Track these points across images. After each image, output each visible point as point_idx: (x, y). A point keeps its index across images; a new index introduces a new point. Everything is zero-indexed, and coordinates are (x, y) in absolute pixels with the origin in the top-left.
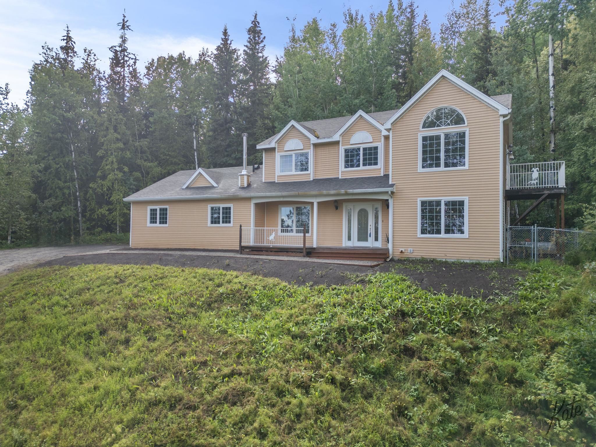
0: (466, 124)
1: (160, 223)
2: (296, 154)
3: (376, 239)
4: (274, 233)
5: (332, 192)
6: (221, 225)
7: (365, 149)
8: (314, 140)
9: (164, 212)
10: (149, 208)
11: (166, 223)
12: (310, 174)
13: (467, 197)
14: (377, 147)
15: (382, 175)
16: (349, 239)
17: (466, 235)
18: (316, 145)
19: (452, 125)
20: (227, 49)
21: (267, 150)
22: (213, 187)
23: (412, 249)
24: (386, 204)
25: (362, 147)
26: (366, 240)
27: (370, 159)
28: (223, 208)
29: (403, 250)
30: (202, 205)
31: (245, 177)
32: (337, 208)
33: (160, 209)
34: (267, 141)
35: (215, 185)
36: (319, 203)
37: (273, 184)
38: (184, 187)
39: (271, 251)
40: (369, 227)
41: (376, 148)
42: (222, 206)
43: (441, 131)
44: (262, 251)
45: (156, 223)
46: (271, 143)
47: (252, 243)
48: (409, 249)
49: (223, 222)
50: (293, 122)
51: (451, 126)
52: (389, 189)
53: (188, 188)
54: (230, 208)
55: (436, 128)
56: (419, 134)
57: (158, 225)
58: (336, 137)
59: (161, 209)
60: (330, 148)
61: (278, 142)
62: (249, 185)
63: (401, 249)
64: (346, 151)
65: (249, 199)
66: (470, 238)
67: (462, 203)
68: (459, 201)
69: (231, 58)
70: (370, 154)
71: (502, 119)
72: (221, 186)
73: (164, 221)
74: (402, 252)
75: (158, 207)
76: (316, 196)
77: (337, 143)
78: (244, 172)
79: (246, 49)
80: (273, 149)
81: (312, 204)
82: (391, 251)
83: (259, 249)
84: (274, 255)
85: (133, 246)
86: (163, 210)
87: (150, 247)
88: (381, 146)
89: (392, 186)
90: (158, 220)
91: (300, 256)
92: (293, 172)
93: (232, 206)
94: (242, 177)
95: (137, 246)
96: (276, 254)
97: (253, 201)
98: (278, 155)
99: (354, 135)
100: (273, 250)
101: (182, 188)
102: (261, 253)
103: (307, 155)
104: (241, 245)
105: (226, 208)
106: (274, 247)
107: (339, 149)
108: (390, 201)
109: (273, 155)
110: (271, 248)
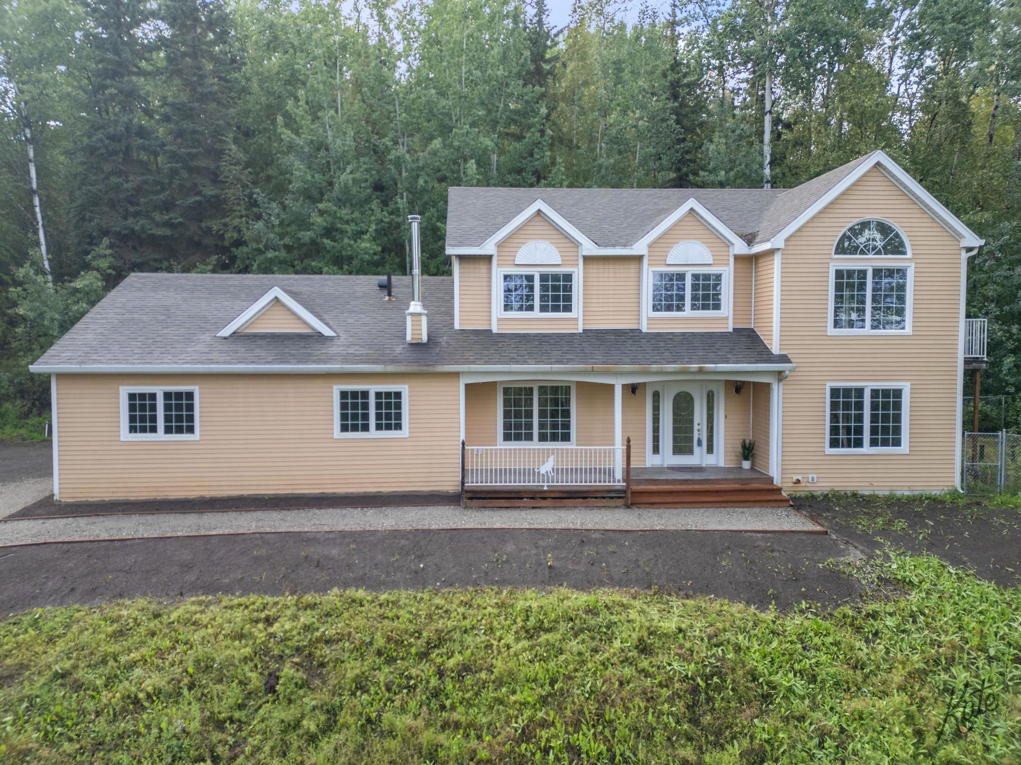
0: (909, 255)
1: (168, 430)
2: (542, 274)
3: (710, 450)
4: (551, 458)
6: (373, 433)
7: (696, 277)
8: (589, 248)
9: (180, 402)
10: (125, 390)
11: (192, 430)
12: (576, 319)
13: (908, 384)
14: (720, 275)
15: (731, 330)
16: (656, 450)
17: (905, 448)
18: (587, 259)
19: (885, 254)
21: (465, 258)
22: (319, 337)
23: (815, 476)
24: (761, 392)
25: (689, 272)
26: (690, 451)
27: (706, 298)
28: (378, 395)
29: (800, 478)
30: (315, 388)
31: (424, 320)
32: (634, 391)
33: (167, 396)
38: (226, 332)
39: (544, 498)
40: (696, 427)
41: (718, 277)
42: (373, 388)
43: (868, 263)
44: (522, 498)
45: (154, 430)
46: (483, 244)
48: (810, 476)
49: (379, 427)
50: (540, 204)
51: (883, 256)
52: (787, 367)
53: (235, 336)
54: (398, 395)
55: (858, 256)
56: (831, 265)
57: (160, 436)
60: (617, 266)
61: (500, 245)
63: (795, 478)
64: (657, 276)
65: (454, 374)
66: (913, 453)
67: (898, 393)
68: (894, 390)
70: (706, 287)
71: (964, 256)
73: (181, 425)
74: (798, 481)
75: (159, 390)
77: (637, 259)
78: (416, 307)
80: (486, 259)
82: (777, 482)
83: (512, 495)
84: (555, 508)
85: (66, 495)
86: (179, 395)
87: (133, 496)
88: (728, 273)
89: (784, 359)
90: (161, 423)
91: (616, 507)
92: (536, 313)
93: (404, 388)
94: (415, 318)
95: (82, 495)
96: (558, 503)
97: (463, 381)
98: (498, 272)
99: (675, 247)
100: (548, 495)
101: (218, 335)
102: (517, 503)
103: (568, 277)
104: (465, 488)
105: (388, 395)
106: (551, 489)
107: (640, 272)
108: (775, 387)
109: (485, 271)
110: (545, 492)
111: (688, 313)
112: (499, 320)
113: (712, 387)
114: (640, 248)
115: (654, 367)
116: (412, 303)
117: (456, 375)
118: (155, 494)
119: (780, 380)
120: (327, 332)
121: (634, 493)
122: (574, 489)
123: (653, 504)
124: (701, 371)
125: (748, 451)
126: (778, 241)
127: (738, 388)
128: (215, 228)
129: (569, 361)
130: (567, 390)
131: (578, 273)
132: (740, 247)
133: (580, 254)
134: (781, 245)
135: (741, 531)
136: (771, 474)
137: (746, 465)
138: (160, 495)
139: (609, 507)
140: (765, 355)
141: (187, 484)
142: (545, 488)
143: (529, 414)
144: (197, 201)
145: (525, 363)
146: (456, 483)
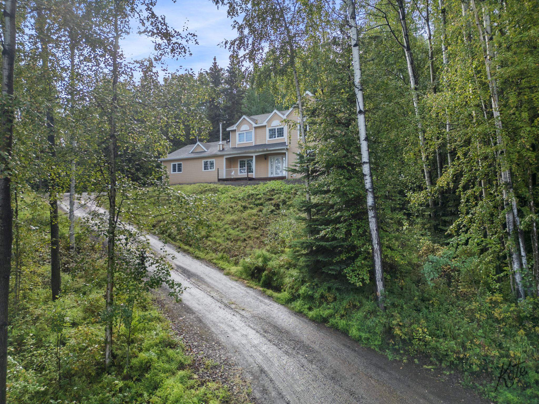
1: (178, 171)
2: (246, 133)
4: (234, 171)
5: (261, 150)
6: (209, 170)
7: (278, 129)
8: (254, 125)
9: (180, 165)
10: (172, 164)
11: (181, 171)
12: (252, 142)
16: (272, 173)
18: (255, 128)
20: (216, 69)
21: (232, 131)
22: (205, 151)
24: (285, 154)
25: (277, 128)
27: (280, 134)
28: (210, 162)
30: (200, 160)
31: (221, 145)
32: (266, 159)
33: (178, 164)
34: (232, 126)
35: (206, 150)
36: (256, 156)
37: (235, 148)
38: (190, 152)
40: (281, 167)
41: (283, 128)
42: (209, 160)
44: (229, 180)
46: (234, 127)
47: (224, 177)
48: (294, 175)
50: (244, 116)
52: (285, 147)
53: (192, 152)
54: (213, 161)
57: (177, 172)
58: (265, 124)
60: (262, 129)
61: (237, 127)
62: (223, 149)
64: (270, 130)
65: (222, 156)
69: (219, 75)
70: (280, 131)
72: (209, 151)
73: (180, 170)
74: (291, 176)
75: (177, 163)
76: (254, 152)
77: (265, 126)
78: (221, 143)
79: (228, 69)
80: (235, 131)
81: (252, 157)
82: (287, 177)
92: (245, 142)
97: (225, 157)
98: (237, 133)
99: (273, 122)
103: (251, 133)
107: (266, 129)
111: (277, 138)
112: (238, 144)
119: (287, 151)
122: (237, 178)
131: (253, 131)
142: (232, 178)
143: (245, 167)
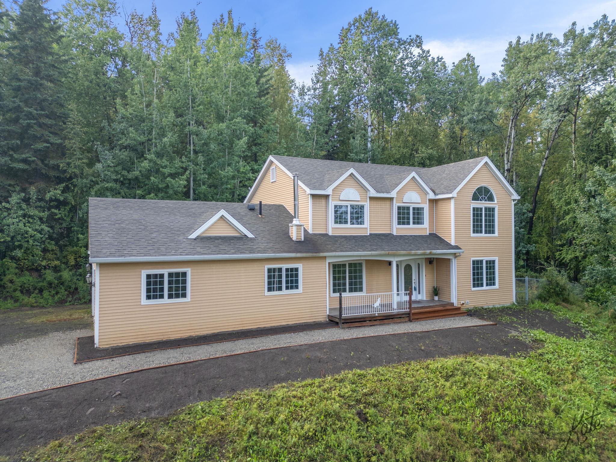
0: (496, 202)
1: (170, 296)
2: (351, 205)
3: (420, 292)
4: (379, 299)
6: (284, 292)
7: (414, 209)
8: (373, 193)
9: (179, 278)
10: (145, 272)
11: (185, 296)
12: (367, 228)
13: (497, 258)
15: (428, 234)
17: (497, 286)
18: (371, 198)
22: (248, 238)
25: (412, 206)
27: (418, 219)
28: (287, 270)
29: (463, 302)
30: (255, 267)
38: (193, 236)
39: (375, 320)
40: (413, 281)
41: (423, 209)
42: (285, 266)
43: (482, 205)
44: (366, 321)
45: (161, 297)
46: (329, 189)
48: (467, 301)
49: (287, 288)
51: (487, 202)
53: (199, 237)
54: (297, 270)
55: (479, 202)
56: (471, 205)
57: (166, 300)
59: (170, 275)
60: (382, 203)
61: (333, 190)
64: (399, 208)
66: (500, 288)
68: (493, 261)
70: (418, 214)
71: (513, 203)
73: (179, 292)
74: (463, 304)
75: (165, 272)
76: (394, 255)
77: (392, 199)
80: (326, 197)
82: (456, 304)
83: (362, 320)
84: (380, 325)
85: (104, 343)
86: (177, 274)
87: (148, 340)
88: (426, 207)
89: (457, 247)
90: (166, 293)
91: (406, 322)
92: (349, 225)
93: (300, 266)
94: (298, 228)
95: (114, 342)
96: (382, 322)
97: (328, 261)
98: (332, 204)
99: (407, 194)
100: (377, 318)
101: (189, 237)
102: (364, 324)
103: (362, 207)
104: (342, 318)
105: (292, 270)
106: (380, 315)
107: (392, 205)
108: (453, 261)
109: (324, 203)
110: (377, 317)
111: (411, 226)
112: (333, 228)
113: (420, 262)
114: (393, 194)
115: (413, 252)
116: (294, 219)
117: (325, 258)
118: (162, 337)
119: (456, 257)
120: (250, 235)
121: (414, 314)
122: (388, 314)
123: (417, 319)
124: (430, 254)
125: (436, 292)
126: (454, 194)
127: (430, 261)
128: (61, 165)
129: (376, 250)
130: (360, 265)
131: (367, 205)
132: (432, 196)
133: (368, 196)
134: (455, 196)
135: (468, 327)
136: (452, 301)
137: (436, 298)
138: (165, 338)
139: (403, 322)
140: (448, 246)
141: (182, 329)
142: (377, 315)
143: (344, 278)
144: (46, 147)
145: (358, 251)
146: (325, 317)
